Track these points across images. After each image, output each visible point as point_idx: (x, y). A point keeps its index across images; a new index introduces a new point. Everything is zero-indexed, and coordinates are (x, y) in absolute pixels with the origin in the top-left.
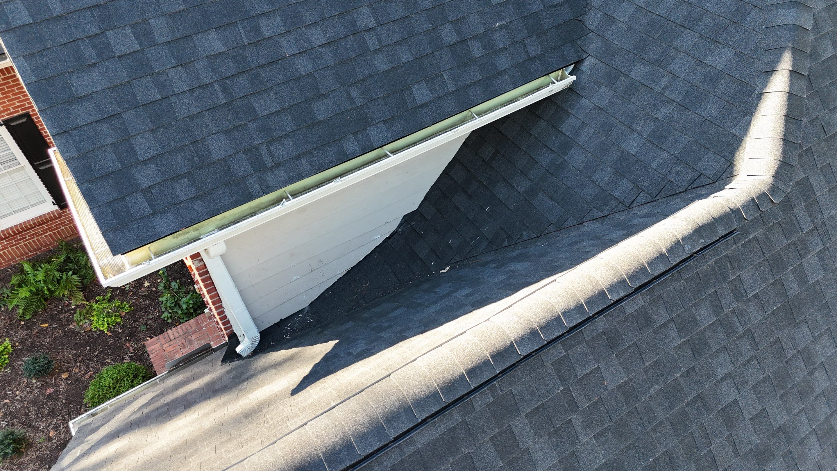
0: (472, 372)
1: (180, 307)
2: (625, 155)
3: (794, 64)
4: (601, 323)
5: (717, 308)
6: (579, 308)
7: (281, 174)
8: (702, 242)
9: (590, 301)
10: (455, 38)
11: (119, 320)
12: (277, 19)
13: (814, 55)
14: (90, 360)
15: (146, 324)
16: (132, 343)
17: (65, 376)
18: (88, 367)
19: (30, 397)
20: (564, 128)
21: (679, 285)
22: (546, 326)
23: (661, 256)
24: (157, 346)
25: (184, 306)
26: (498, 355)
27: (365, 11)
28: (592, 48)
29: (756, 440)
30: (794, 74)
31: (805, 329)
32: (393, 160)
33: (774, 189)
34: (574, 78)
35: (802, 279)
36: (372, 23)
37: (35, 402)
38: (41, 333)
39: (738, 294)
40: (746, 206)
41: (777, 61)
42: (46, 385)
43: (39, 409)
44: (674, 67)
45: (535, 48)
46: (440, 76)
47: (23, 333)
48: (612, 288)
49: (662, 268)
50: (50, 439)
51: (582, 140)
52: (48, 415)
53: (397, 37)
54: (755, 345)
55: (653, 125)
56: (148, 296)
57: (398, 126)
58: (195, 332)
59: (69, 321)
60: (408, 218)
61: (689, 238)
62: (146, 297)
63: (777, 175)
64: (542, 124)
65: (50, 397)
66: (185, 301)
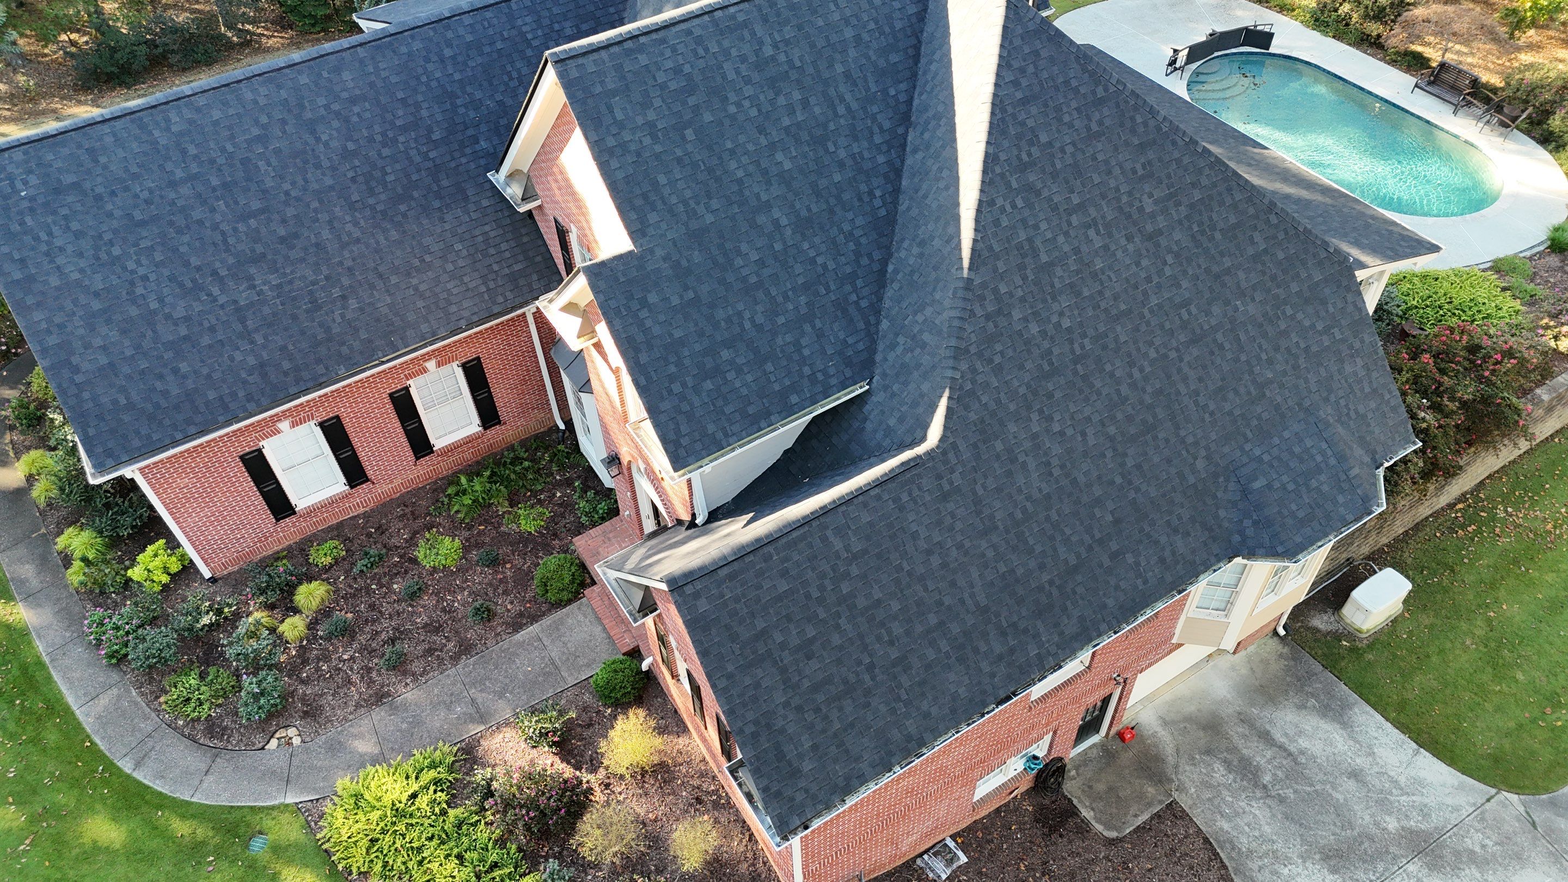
0: (812, 513)
1: (597, 513)
2: (889, 426)
3: (950, 393)
4: (861, 497)
5: (910, 494)
6: (852, 492)
7: (735, 438)
8: (903, 469)
9: (856, 490)
10: (810, 373)
11: (542, 523)
12: (733, 373)
13: (961, 388)
14: (525, 554)
15: (565, 527)
16: (557, 542)
17: (508, 566)
18: (525, 559)
19: (486, 581)
20: (864, 410)
21: (894, 485)
22: (839, 499)
23: (886, 474)
24: (583, 542)
25: (601, 512)
26: (821, 508)
27: (769, 364)
28: (877, 372)
29: (926, 546)
30: (949, 398)
31: (952, 504)
32: (782, 430)
33: (938, 447)
34: (867, 387)
35: (951, 483)
36: (773, 369)
37: (490, 584)
38: (480, 533)
39: (920, 489)
40: (924, 454)
41: (943, 392)
42: (497, 572)
43: (495, 590)
44: (909, 387)
45: (848, 373)
46: (803, 390)
47: (466, 534)
48: (865, 486)
49: (886, 478)
50: (509, 611)
51: (871, 417)
52: (503, 594)
53: (783, 375)
54: (926, 509)
55: (900, 414)
56: (561, 504)
57: (784, 414)
58: (611, 532)
59: (500, 525)
60: (786, 452)
61: (898, 467)
62: (560, 505)
63: (940, 441)
64: (855, 407)
65: (501, 581)
66: (602, 507)
